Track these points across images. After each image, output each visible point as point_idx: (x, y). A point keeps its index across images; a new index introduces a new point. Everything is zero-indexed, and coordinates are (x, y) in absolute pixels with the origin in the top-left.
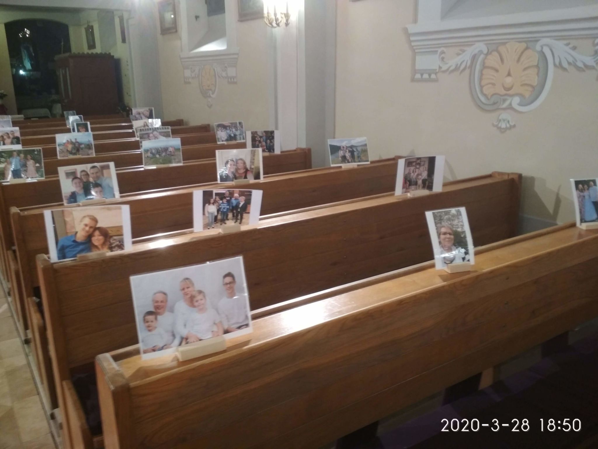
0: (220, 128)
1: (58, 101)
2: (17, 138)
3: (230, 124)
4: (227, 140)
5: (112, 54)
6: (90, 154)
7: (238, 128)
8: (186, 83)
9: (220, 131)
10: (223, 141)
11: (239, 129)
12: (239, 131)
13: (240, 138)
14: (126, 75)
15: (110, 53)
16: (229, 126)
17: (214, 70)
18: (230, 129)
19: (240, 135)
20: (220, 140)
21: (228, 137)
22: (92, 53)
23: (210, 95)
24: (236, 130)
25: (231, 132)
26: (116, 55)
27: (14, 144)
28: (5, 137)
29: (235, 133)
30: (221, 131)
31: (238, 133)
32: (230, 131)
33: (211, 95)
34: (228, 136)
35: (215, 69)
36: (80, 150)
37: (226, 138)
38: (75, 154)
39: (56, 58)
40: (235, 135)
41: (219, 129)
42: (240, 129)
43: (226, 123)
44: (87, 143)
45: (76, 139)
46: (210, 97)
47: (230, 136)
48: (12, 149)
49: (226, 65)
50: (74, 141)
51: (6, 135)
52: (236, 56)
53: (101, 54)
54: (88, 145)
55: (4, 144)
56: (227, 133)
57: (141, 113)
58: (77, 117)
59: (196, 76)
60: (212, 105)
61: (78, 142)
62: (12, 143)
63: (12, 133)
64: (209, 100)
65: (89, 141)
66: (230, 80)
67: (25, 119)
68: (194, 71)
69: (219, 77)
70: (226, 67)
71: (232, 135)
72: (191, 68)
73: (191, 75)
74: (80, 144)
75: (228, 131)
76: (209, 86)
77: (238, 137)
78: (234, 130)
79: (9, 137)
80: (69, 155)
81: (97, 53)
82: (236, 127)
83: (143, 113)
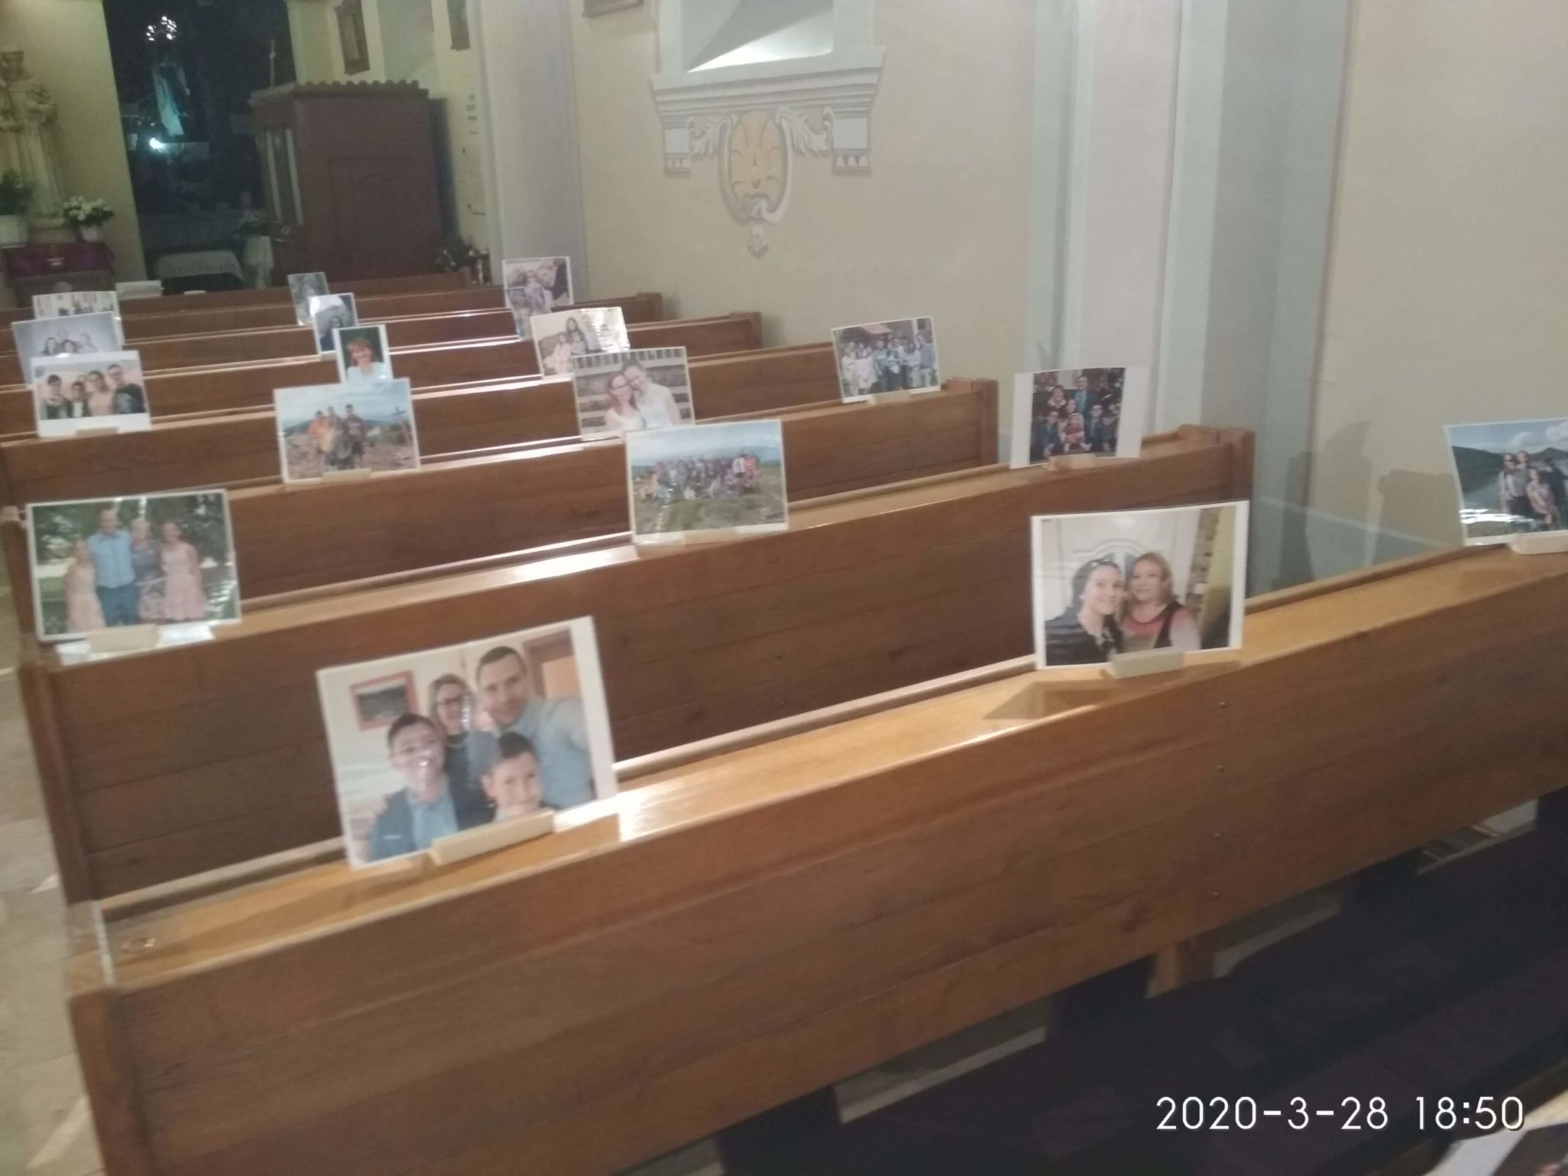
0: (852, 344)
1: (264, 230)
2: (133, 391)
3: (888, 330)
4: (875, 389)
5: (422, 86)
6: (403, 462)
7: (913, 343)
8: (670, 173)
9: (853, 355)
10: (861, 392)
11: (918, 345)
12: (917, 353)
13: (923, 378)
14: (464, 151)
15: (415, 83)
16: (885, 338)
17: (780, 127)
18: (885, 346)
19: (922, 367)
20: (851, 387)
21: (879, 377)
22: (363, 84)
23: (759, 212)
24: (910, 351)
25: (892, 358)
26: (435, 89)
27: (122, 413)
28: (90, 387)
29: (905, 361)
30: (858, 357)
31: (914, 360)
32: (889, 354)
33: (766, 215)
34: (880, 373)
35: (785, 124)
36: (367, 448)
37: (873, 380)
38: (346, 464)
39: (256, 98)
40: (905, 369)
41: (847, 350)
42: (921, 346)
43: (875, 326)
44: (392, 421)
46: (760, 220)
47: (887, 372)
48: (115, 429)
49: (827, 110)
50: (342, 413)
51: (92, 381)
52: (872, 79)
53: (389, 83)
54: (395, 428)
55: (87, 413)
56: (879, 362)
57: (529, 274)
58: (335, 300)
59: (711, 149)
60: (766, 248)
61: (356, 419)
62: (116, 409)
63: (113, 371)
64: (758, 229)
65: (399, 413)
66: (840, 162)
67: (165, 293)
68: (703, 133)
69: (798, 151)
70: (827, 117)
71: (896, 369)
72: (692, 125)
73: (691, 149)
74: (366, 425)
75: (882, 356)
76: (756, 185)
77: (915, 375)
78: (900, 349)
79: (104, 388)
80: (327, 470)
81: (376, 83)
82: (907, 339)
83: (536, 276)
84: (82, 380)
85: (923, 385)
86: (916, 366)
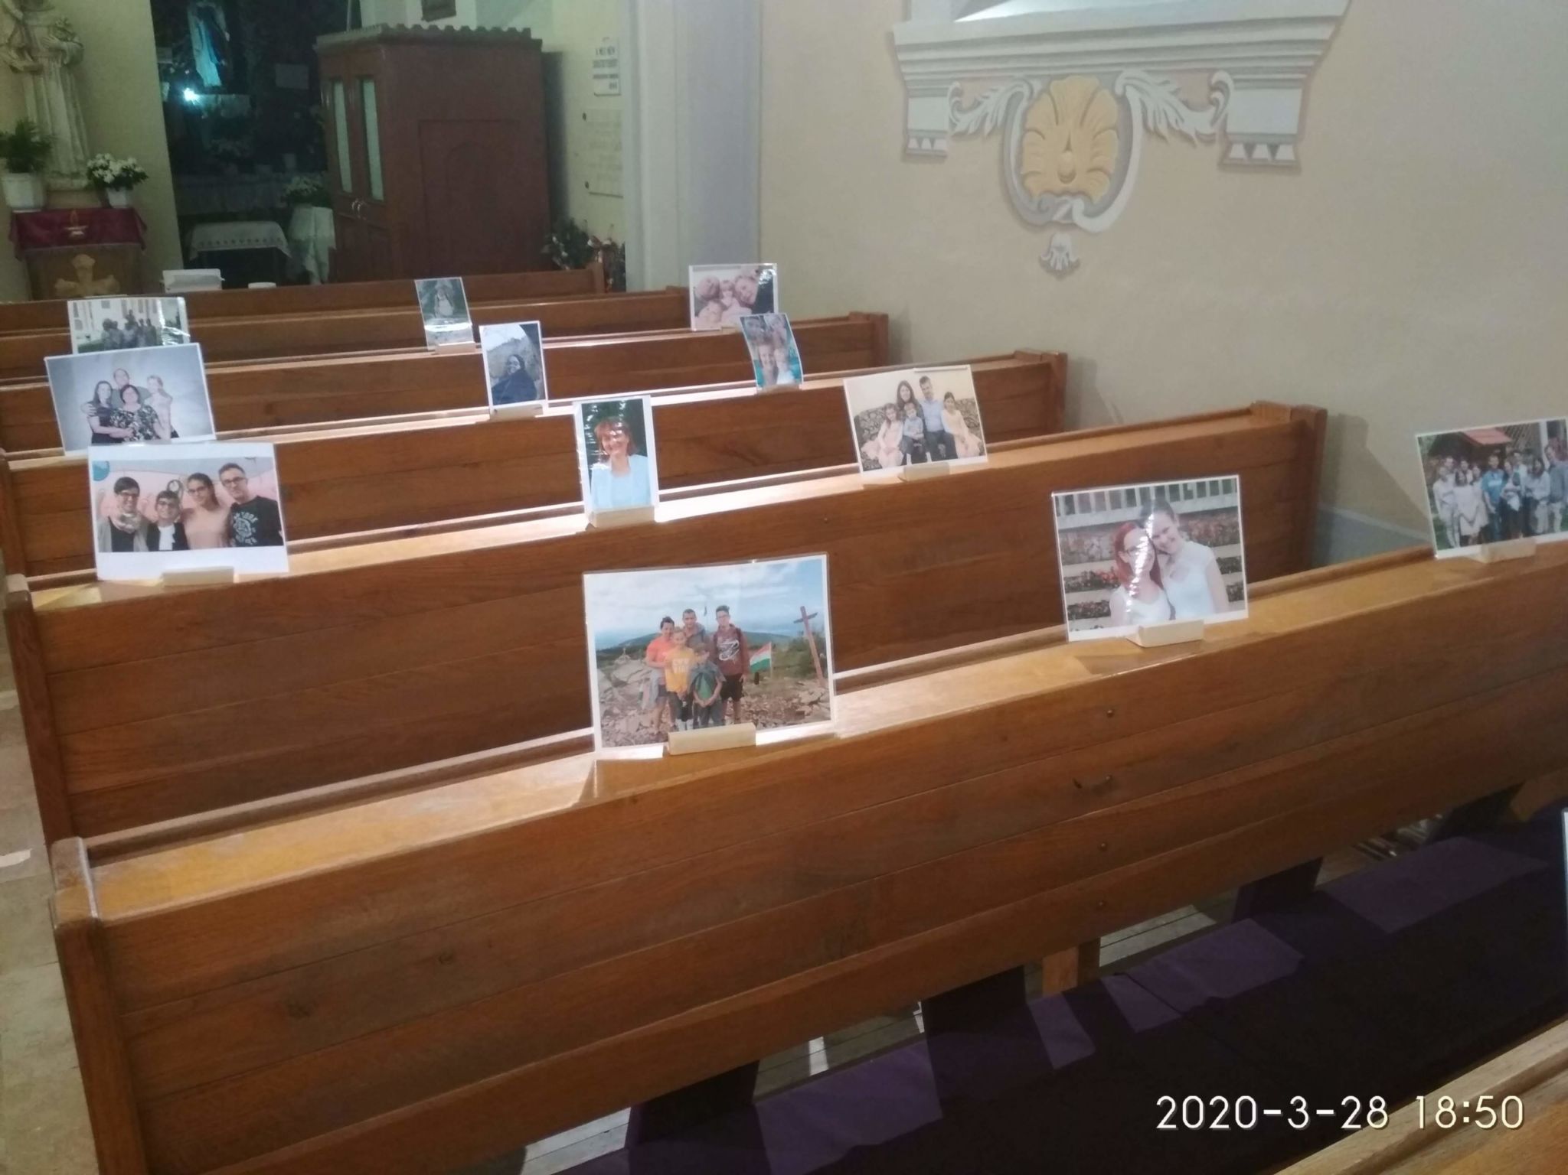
0: (1449, 461)
2: (262, 507)
3: (1503, 439)
4: (1486, 536)
5: (534, 35)
7: (1541, 460)
8: (908, 155)
9: (1451, 478)
10: (1465, 541)
11: (1547, 465)
12: (1546, 475)
13: (1551, 517)
15: (527, 31)
16: (1500, 450)
17: (1123, 100)
18: (1501, 466)
19: (1552, 499)
20: (1449, 533)
21: (1491, 516)
22: (450, 28)
23: (1069, 214)
24: (1536, 473)
25: (1510, 485)
26: (550, 38)
28: (188, 501)
29: (1528, 490)
30: (1458, 482)
31: (1541, 489)
32: (1506, 477)
33: (1078, 218)
34: (1493, 509)
35: (1133, 96)
36: (748, 687)
37: (1482, 521)
38: (710, 715)
40: (1528, 503)
41: (1442, 470)
42: (1552, 466)
43: (1483, 429)
44: (793, 633)
45: (723, 609)
46: (1069, 225)
47: (1503, 507)
49: (1220, 76)
50: (709, 622)
51: (192, 491)
52: (1322, 33)
53: (481, 29)
54: (799, 646)
55: (181, 542)
56: (1491, 492)
57: (723, 286)
59: (988, 127)
60: (1074, 267)
61: (738, 633)
62: (230, 537)
63: (229, 475)
64: (1062, 238)
65: (805, 618)
66: (1238, 152)
67: (225, 285)
68: (977, 104)
69: (1153, 133)
70: (1221, 87)
71: (1515, 503)
72: (958, 93)
73: (953, 125)
75: (1496, 482)
76: (1070, 177)
77: (1541, 513)
78: (1522, 471)
79: (212, 503)
81: (465, 29)
82: (1532, 453)
83: (732, 288)
84: (174, 488)
85: (1551, 530)
86: (1543, 499)
